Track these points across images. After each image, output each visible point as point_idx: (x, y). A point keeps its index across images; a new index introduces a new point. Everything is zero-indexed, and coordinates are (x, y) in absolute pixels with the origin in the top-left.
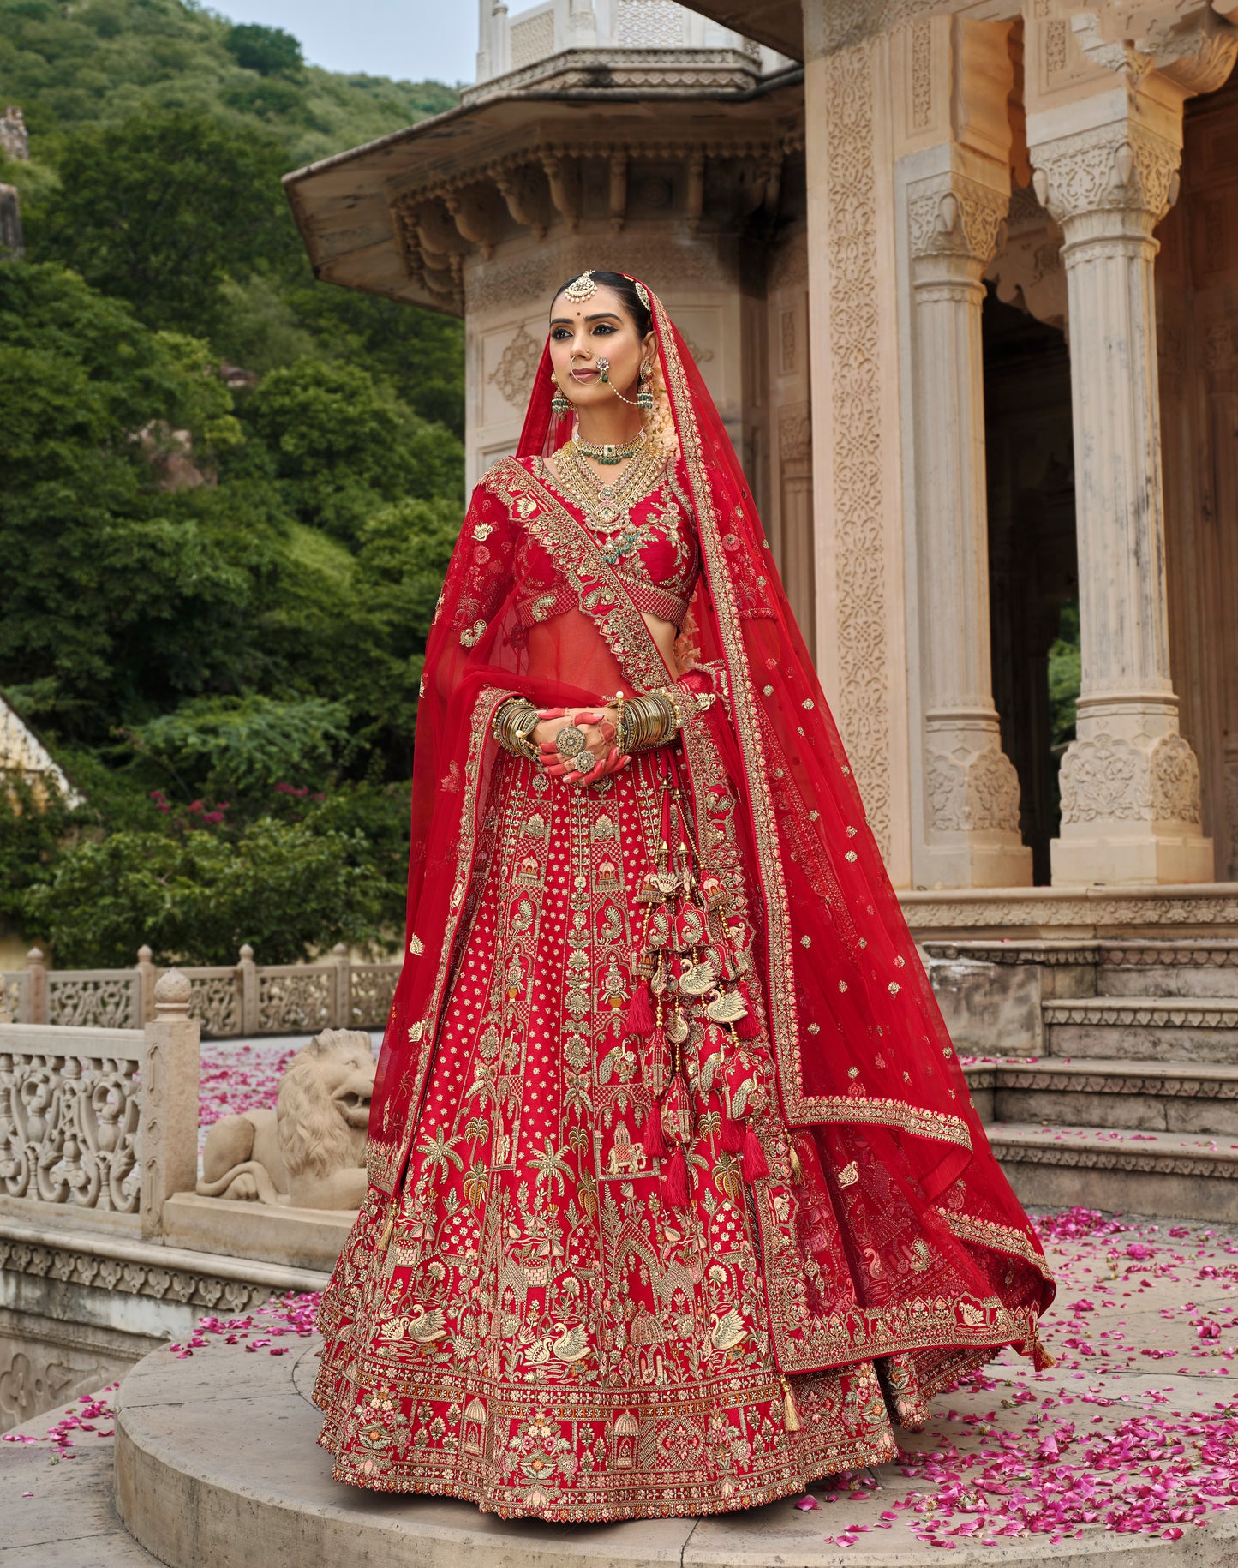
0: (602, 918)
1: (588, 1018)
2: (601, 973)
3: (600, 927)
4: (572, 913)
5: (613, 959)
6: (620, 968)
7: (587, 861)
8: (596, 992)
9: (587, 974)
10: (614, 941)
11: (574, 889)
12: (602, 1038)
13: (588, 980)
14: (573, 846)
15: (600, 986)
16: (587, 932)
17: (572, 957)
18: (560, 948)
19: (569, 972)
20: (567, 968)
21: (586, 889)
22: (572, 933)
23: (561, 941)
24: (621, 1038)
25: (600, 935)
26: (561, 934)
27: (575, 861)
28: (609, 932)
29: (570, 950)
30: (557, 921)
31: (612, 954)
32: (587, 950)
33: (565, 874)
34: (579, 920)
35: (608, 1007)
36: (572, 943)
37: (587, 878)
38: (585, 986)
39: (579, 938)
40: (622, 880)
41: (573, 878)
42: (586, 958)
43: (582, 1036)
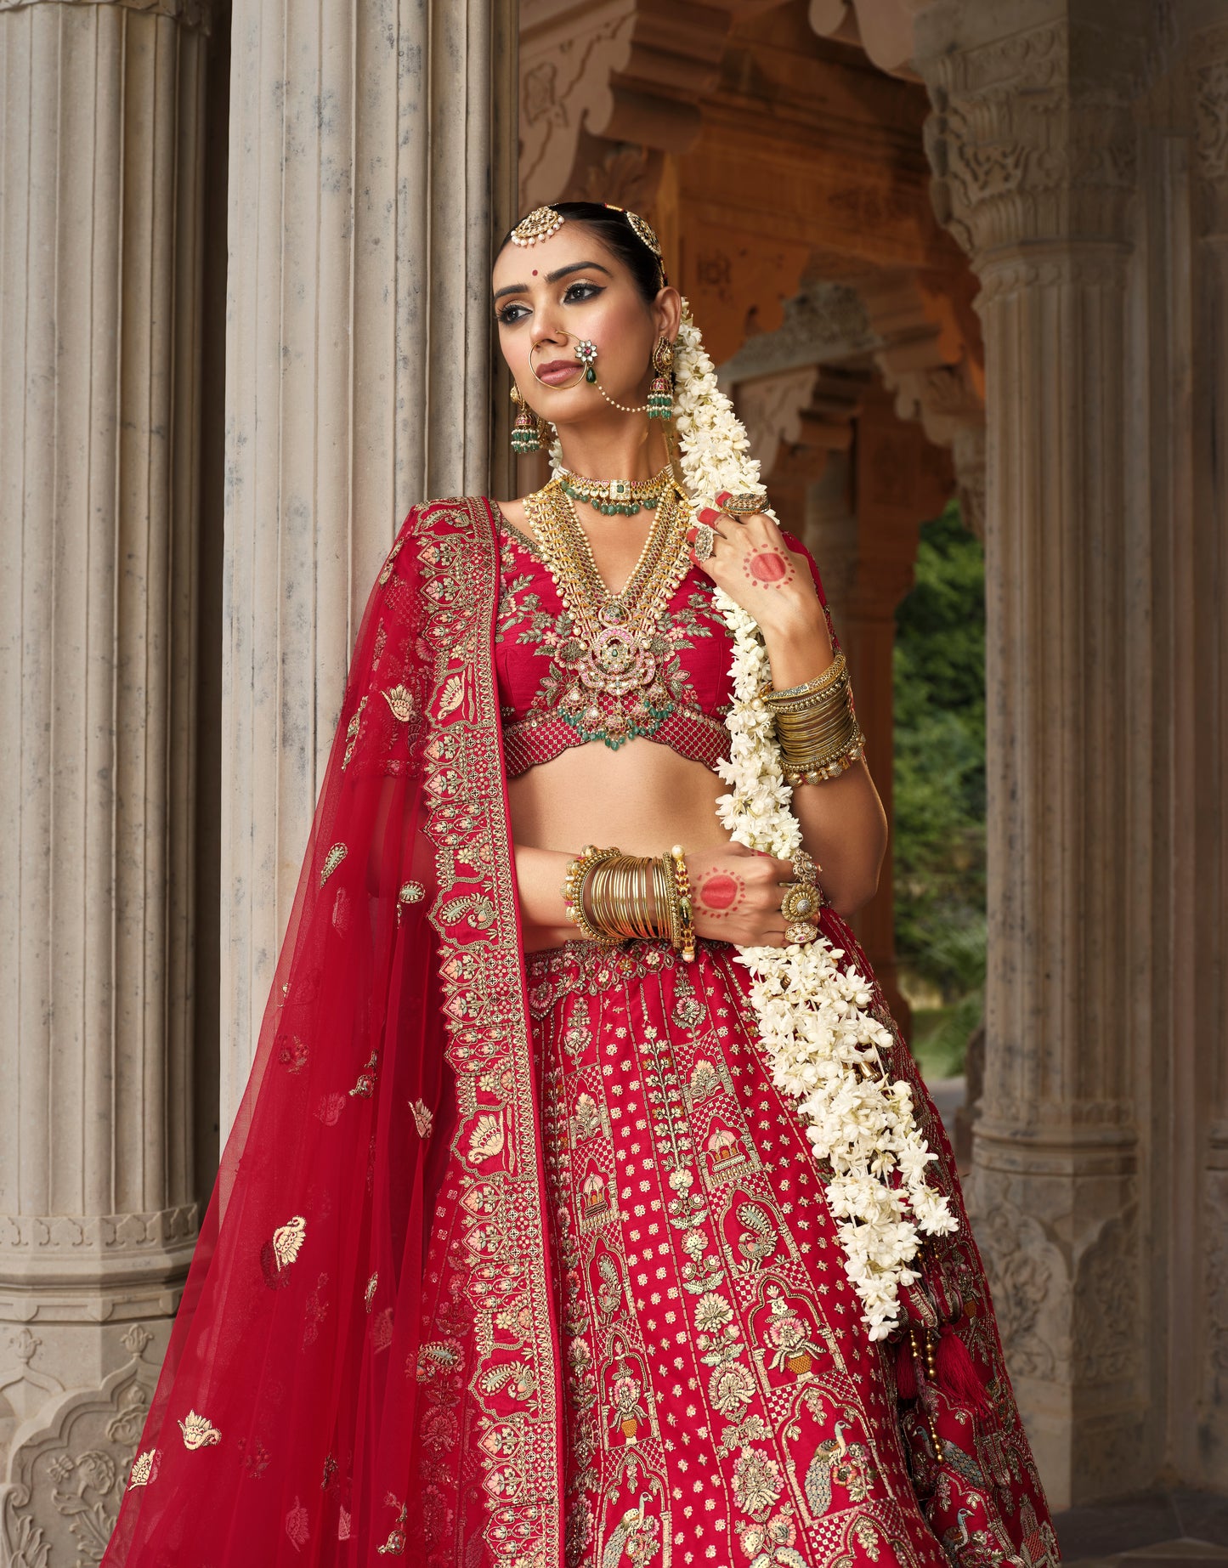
0: (735, 1227)
1: (756, 1406)
2: (758, 1322)
3: (734, 1244)
4: (679, 1235)
5: (773, 1291)
6: (791, 1303)
7: (685, 1144)
8: (758, 1355)
9: (733, 1331)
10: (767, 1262)
11: (671, 1194)
12: (794, 1433)
13: (738, 1341)
14: (656, 1122)
15: (762, 1344)
16: (713, 1261)
17: (700, 1313)
18: (673, 1305)
19: (702, 1342)
20: (695, 1334)
21: (696, 1188)
22: (687, 1271)
23: (673, 1293)
24: (830, 1423)
25: (738, 1258)
26: (671, 1281)
27: (663, 1147)
28: (752, 1247)
29: (693, 1299)
30: (659, 1260)
31: (769, 1283)
32: (722, 1290)
33: (649, 1175)
34: (694, 1243)
35: (789, 1376)
36: (694, 1288)
37: (694, 1170)
38: (736, 1350)
39: (702, 1276)
40: (754, 1155)
41: (666, 1177)
42: (722, 1304)
43: (755, 1444)
